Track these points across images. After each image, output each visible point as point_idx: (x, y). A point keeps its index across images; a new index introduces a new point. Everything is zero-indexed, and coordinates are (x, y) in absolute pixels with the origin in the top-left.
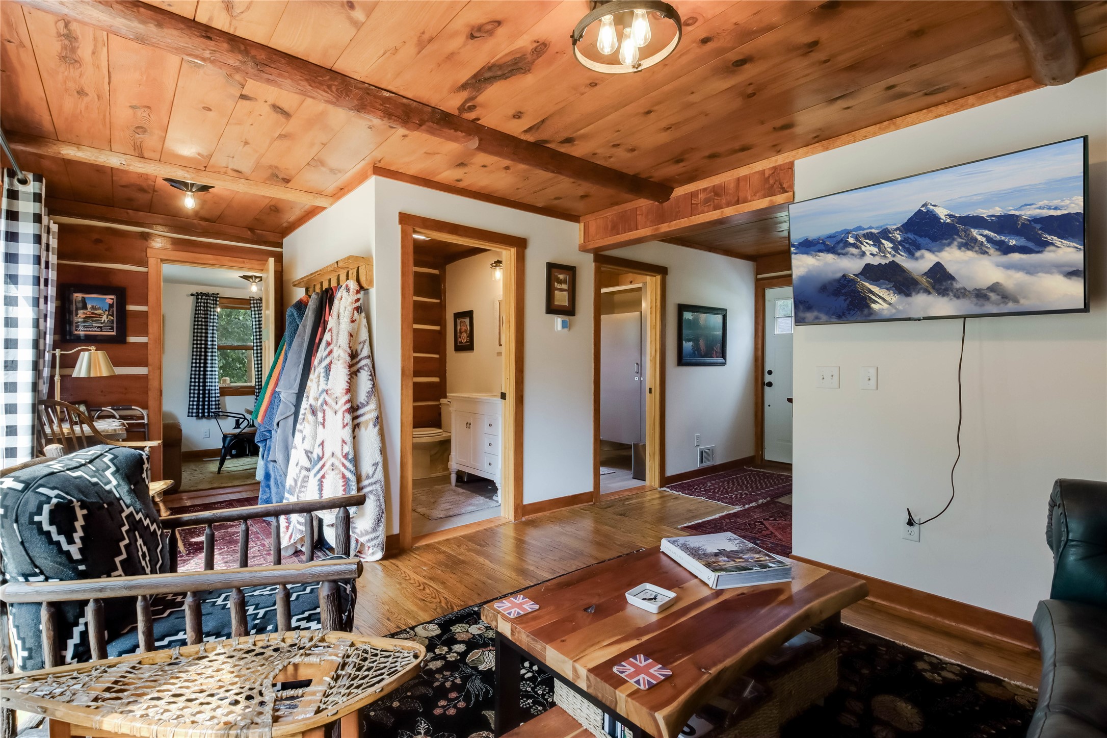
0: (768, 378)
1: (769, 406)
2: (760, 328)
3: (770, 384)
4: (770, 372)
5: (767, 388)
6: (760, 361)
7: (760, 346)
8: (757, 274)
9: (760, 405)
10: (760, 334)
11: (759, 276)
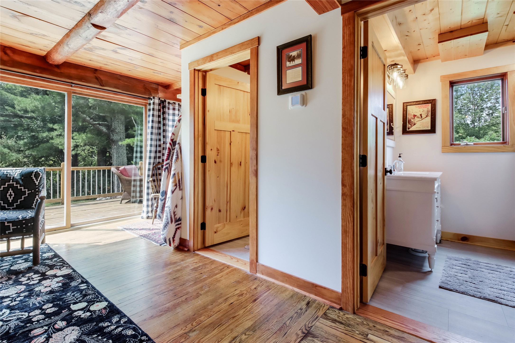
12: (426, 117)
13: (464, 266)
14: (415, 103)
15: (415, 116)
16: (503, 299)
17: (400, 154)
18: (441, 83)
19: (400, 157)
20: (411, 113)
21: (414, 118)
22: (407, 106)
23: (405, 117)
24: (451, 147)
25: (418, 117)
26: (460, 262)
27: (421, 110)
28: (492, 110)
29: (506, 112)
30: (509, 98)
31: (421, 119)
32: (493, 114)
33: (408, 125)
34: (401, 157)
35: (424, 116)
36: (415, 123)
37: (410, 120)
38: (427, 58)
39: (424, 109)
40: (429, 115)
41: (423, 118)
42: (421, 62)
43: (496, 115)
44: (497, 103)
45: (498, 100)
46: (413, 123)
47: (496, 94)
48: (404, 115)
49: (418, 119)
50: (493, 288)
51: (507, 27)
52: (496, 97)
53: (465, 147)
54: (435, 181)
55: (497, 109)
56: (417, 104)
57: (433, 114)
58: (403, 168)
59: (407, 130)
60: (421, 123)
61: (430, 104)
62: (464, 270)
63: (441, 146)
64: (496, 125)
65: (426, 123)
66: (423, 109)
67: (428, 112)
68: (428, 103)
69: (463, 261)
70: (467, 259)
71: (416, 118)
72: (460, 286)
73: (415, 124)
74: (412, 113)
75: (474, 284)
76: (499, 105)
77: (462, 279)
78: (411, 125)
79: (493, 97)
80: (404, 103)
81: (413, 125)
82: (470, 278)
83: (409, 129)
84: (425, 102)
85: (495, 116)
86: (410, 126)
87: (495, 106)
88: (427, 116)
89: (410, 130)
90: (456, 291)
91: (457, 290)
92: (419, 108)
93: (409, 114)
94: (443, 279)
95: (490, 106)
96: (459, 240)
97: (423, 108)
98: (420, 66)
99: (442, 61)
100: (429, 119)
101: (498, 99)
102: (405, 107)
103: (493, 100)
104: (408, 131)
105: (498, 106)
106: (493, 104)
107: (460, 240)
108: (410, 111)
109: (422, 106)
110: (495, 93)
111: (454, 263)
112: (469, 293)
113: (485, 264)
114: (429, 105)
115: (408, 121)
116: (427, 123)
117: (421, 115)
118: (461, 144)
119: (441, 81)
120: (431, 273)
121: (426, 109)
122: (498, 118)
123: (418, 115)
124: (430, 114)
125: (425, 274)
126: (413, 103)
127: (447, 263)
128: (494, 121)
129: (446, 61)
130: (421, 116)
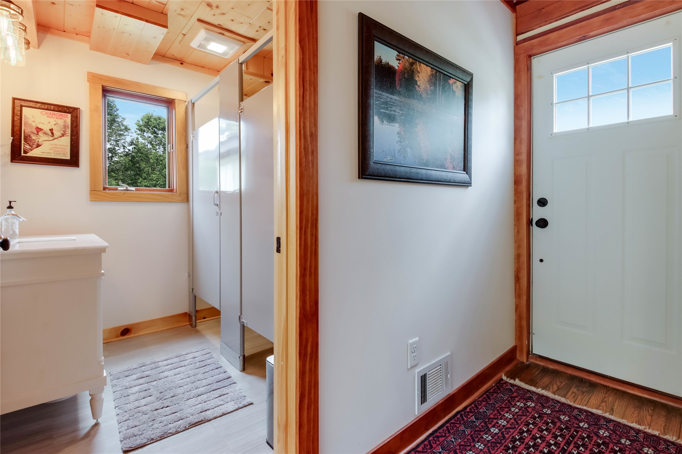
0: (538, 213)
1: (541, 261)
2: (524, 124)
3: (543, 223)
4: (543, 202)
5: (535, 230)
6: (524, 183)
7: (524, 157)
8: (517, 34)
9: (524, 259)
10: (524, 136)
11: (520, 38)
12: (61, 137)
13: (142, 381)
14: (40, 105)
15: (39, 130)
16: (207, 410)
17: (10, 202)
18: (88, 83)
19: (10, 207)
20: (30, 122)
21: (38, 134)
22: (22, 106)
23: (17, 128)
24: (104, 193)
25: (45, 133)
26: (134, 377)
27: (53, 121)
28: (112, 153)
29: (172, 150)
30: (177, 133)
31: (52, 138)
32: (113, 158)
33: (24, 146)
34: (12, 208)
35: (57, 133)
36: (40, 143)
37: (29, 136)
38: (64, 31)
39: (57, 120)
40: (66, 132)
41: (55, 137)
42: (52, 33)
43: (116, 159)
44: (117, 146)
45: (118, 143)
46: (36, 144)
47: (116, 135)
48: (16, 124)
49: (46, 138)
50: (190, 398)
51: (183, 38)
52: (116, 138)
53: (125, 193)
54: (103, 254)
55: (117, 153)
56: (43, 107)
57: (75, 133)
58: (17, 231)
59: (22, 154)
60: (52, 146)
61: (69, 115)
62: (145, 389)
63: (89, 189)
64: (116, 172)
65: (61, 147)
66: (55, 121)
67: (65, 127)
68: (65, 112)
69: (136, 372)
70: (141, 366)
71: (40, 133)
72: (154, 427)
73: (38, 146)
74: (33, 123)
75: (167, 407)
76: (119, 148)
77: (150, 409)
78: (31, 146)
79: (112, 138)
80: (14, 99)
81: (35, 146)
82: (158, 399)
83: (25, 152)
84: (60, 109)
85: (115, 161)
86: (28, 147)
87: (114, 149)
88: (63, 135)
89: (28, 155)
90: (152, 442)
91: (152, 439)
92: (47, 117)
93: (25, 123)
94: (123, 428)
95: (109, 147)
96: (118, 337)
97: (57, 118)
98: (50, 39)
99: (91, 49)
100: (66, 141)
101: (118, 141)
102: (18, 108)
103: (113, 142)
104: (24, 156)
105: (118, 150)
106: (112, 146)
107: (119, 335)
108: (29, 119)
109: (54, 114)
110: (115, 133)
111: (127, 384)
112: (169, 431)
113: (165, 363)
114: (67, 116)
115: (24, 136)
116: (65, 147)
117: (51, 130)
118: (119, 189)
119: (88, 81)
120: (97, 430)
121: (61, 122)
122: (118, 163)
123: (46, 128)
124: (69, 131)
125: (87, 439)
126: (36, 105)
127: (117, 389)
128: (114, 167)
129: (97, 51)
130: (52, 133)
